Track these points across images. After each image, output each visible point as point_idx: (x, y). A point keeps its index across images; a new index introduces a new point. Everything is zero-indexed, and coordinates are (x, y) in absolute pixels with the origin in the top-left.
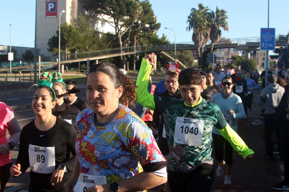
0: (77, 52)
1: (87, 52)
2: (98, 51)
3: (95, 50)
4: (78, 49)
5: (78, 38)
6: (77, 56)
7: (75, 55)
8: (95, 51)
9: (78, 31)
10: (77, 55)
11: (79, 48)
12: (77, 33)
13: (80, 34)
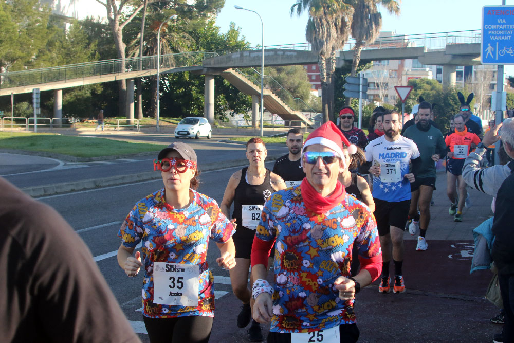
0: (7, 70)
1: (32, 71)
2: (62, 67)
3: (53, 63)
4: (8, 60)
5: (7, 31)
6: (7, 80)
7: (2, 77)
8: (55, 68)
9: (8, 14)
10: (6, 77)
11: (12, 60)
12: (5, 18)
13: (13, 23)
